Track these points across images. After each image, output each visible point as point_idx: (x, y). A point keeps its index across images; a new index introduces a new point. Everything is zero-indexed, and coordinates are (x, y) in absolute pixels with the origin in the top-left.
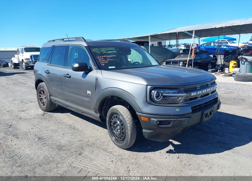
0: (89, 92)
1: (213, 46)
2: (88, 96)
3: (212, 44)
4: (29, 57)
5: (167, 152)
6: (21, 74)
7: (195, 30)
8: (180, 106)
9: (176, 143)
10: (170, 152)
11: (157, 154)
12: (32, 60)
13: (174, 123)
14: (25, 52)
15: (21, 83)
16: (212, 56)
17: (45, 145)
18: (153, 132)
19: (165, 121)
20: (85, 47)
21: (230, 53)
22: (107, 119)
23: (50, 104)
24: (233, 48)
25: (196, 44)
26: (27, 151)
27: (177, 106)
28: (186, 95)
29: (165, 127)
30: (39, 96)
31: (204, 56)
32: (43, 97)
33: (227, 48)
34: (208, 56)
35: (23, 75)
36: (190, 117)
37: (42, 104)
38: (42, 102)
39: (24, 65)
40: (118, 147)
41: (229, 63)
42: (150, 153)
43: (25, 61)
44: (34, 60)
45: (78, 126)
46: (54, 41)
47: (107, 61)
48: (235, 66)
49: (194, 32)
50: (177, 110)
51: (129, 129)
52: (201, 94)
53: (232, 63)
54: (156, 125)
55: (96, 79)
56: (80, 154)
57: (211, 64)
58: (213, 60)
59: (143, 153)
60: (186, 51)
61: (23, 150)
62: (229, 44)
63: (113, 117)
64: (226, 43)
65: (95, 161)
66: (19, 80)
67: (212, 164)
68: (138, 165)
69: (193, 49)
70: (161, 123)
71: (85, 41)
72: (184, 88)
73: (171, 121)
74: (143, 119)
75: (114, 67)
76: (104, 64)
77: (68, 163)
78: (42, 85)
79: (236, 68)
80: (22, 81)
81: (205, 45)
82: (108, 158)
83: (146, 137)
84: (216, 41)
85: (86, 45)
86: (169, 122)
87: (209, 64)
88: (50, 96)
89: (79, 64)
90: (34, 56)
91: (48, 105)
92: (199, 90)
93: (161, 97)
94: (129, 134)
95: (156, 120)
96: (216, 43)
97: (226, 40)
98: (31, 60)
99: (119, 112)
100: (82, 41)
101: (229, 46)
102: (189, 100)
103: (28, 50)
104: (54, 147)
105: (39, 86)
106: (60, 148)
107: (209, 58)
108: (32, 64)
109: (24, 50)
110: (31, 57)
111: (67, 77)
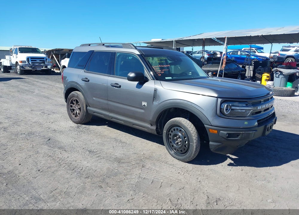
0: (144, 103)
1: (239, 54)
2: (143, 108)
3: (239, 53)
4: (25, 59)
5: (229, 165)
6: (19, 80)
7: (227, 38)
8: (248, 119)
9: (234, 157)
10: (230, 165)
11: (219, 166)
12: (29, 63)
13: (242, 135)
14: (20, 53)
15: (26, 90)
16: (241, 66)
17: (100, 158)
18: (220, 145)
19: (234, 133)
20: (138, 55)
21: (260, 64)
22: (165, 131)
23: (85, 115)
24: (262, 58)
25: (220, 52)
26: (85, 163)
27: (246, 119)
28: (252, 108)
29: (233, 140)
30: (70, 106)
31: (234, 66)
32: (76, 107)
33: (255, 58)
34: (238, 66)
35: (21, 81)
36: (256, 130)
37: (74, 116)
38: (74, 113)
39: (19, 68)
40: (178, 160)
41: (262, 75)
42: (212, 166)
43: (20, 64)
44: (32, 63)
45: (124, 140)
46: (90, 45)
47: (163, 71)
48: (268, 79)
49: (226, 39)
50: (246, 123)
51: (195, 141)
52: (265, 108)
53: (265, 76)
54: (226, 137)
55: (155, 90)
56: (143, 166)
57: (240, 76)
58: (242, 71)
59: (205, 166)
60: (212, 60)
61: (80, 163)
62: (257, 54)
63: (172, 129)
64: (254, 52)
65: (161, 173)
66: (21, 87)
67: (277, 176)
68: (206, 176)
69: (225, 59)
70: (230, 135)
71: (136, 48)
72: (251, 102)
73: (240, 134)
74: (212, 131)
75: (171, 78)
76: (160, 75)
77: (136, 174)
78: (76, 94)
79: (269, 81)
80: (26, 88)
81: (231, 54)
82: (173, 170)
83: (212, 150)
84: (243, 50)
85: (139, 53)
86: (238, 135)
87: (238, 75)
88: (87, 106)
89: (136, 74)
90: (32, 58)
91: (83, 116)
92: (263, 104)
93: (229, 110)
94: (195, 147)
95: (226, 132)
96: (243, 52)
97: (254, 49)
98: (27, 63)
99: (182, 124)
100: (132, 48)
101: (257, 56)
102: (255, 114)
103: (23, 50)
104: (111, 159)
105: (72, 95)
106: (119, 161)
107: (239, 69)
108: (29, 67)
109: (19, 51)
110: (28, 59)
111: (116, 87)
